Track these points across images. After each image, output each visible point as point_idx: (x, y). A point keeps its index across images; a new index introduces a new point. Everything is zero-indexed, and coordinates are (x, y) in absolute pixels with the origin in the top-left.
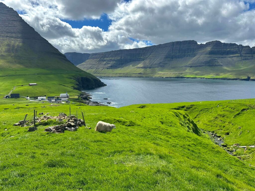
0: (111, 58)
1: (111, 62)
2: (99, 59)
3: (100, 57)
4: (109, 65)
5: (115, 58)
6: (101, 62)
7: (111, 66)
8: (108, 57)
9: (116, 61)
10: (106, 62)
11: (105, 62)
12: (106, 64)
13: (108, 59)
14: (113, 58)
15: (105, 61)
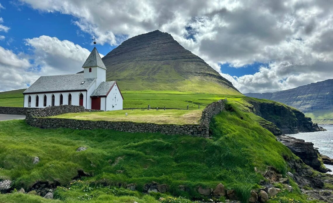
0: (310, 95)
1: (311, 101)
2: (288, 98)
3: (289, 95)
4: (308, 106)
5: (320, 94)
6: (291, 103)
7: (312, 108)
8: (303, 94)
9: (321, 98)
10: (302, 101)
11: (299, 102)
12: (301, 104)
13: (305, 96)
14: (315, 95)
15: (299, 100)
